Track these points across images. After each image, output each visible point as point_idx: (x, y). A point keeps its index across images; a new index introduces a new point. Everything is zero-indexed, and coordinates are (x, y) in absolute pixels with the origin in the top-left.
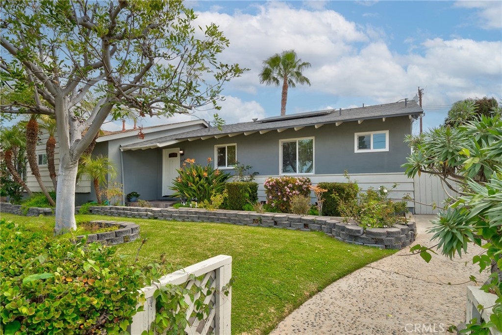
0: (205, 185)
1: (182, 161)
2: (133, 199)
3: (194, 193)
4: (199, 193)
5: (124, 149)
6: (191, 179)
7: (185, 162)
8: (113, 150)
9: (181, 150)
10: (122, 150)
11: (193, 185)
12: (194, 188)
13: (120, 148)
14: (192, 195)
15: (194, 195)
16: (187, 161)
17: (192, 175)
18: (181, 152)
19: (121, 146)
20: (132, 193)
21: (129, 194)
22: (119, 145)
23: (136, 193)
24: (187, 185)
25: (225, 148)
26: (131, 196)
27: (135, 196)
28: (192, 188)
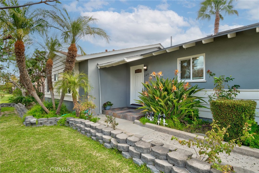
0: (175, 101)
1: (146, 76)
2: (108, 107)
3: (162, 109)
4: (166, 108)
5: (100, 67)
6: (158, 93)
7: (151, 76)
8: (92, 67)
9: (145, 66)
10: (99, 68)
11: (160, 99)
12: (162, 103)
13: (98, 66)
14: (159, 110)
15: (161, 110)
16: (153, 74)
17: (158, 88)
18: (145, 68)
19: (98, 65)
20: (107, 102)
21: (105, 104)
22: (97, 64)
23: (110, 102)
24: (153, 99)
25: (190, 60)
26: (106, 105)
27: (109, 105)
28: (159, 103)
